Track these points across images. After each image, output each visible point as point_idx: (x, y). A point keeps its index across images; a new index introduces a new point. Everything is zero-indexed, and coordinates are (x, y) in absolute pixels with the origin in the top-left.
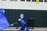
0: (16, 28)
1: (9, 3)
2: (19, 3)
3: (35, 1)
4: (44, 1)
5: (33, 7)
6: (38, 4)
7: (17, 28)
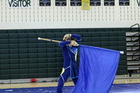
0: (29, 80)
1: (8, 13)
2: (36, 11)
3: (80, 4)
4: (102, 2)
5: (75, 20)
6: (86, 11)
7: (33, 82)
